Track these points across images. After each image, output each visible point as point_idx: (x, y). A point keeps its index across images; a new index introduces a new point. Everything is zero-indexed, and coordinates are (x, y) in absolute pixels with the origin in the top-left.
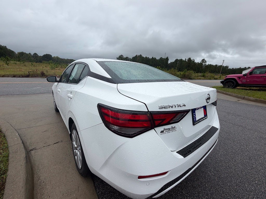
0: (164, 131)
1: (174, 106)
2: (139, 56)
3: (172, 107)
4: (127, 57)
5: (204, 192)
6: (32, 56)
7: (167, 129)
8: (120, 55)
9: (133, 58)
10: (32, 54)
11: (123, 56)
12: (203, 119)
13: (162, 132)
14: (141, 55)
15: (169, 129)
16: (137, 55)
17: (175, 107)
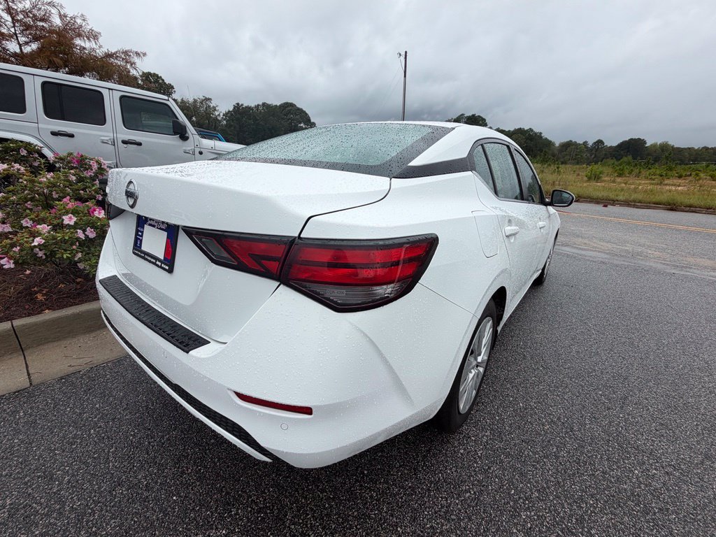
5: (156, 482)
6: (587, 148)
10: (590, 143)
12: (154, 261)
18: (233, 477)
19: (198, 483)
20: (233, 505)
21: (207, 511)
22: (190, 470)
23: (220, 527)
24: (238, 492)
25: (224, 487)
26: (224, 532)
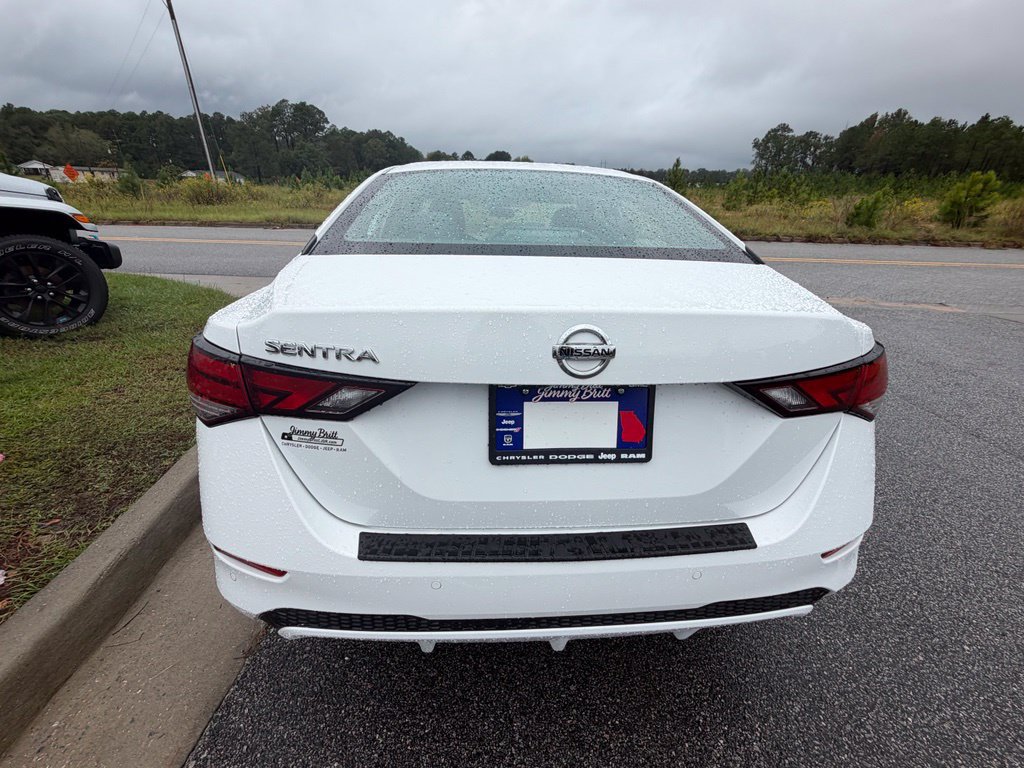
0: (294, 437)
1: (319, 353)
2: (885, 120)
3: (312, 354)
4: (810, 134)
7: (304, 433)
8: (775, 126)
9: (844, 134)
11: (791, 130)
12: (591, 457)
13: (287, 437)
14: (900, 115)
15: (313, 436)
16: (874, 117)
17: (325, 355)
18: (651, 696)
19: (635, 736)
20: (691, 715)
21: (683, 745)
22: (606, 736)
23: (713, 742)
24: (675, 702)
25: (659, 712)
26: (722, 742)
